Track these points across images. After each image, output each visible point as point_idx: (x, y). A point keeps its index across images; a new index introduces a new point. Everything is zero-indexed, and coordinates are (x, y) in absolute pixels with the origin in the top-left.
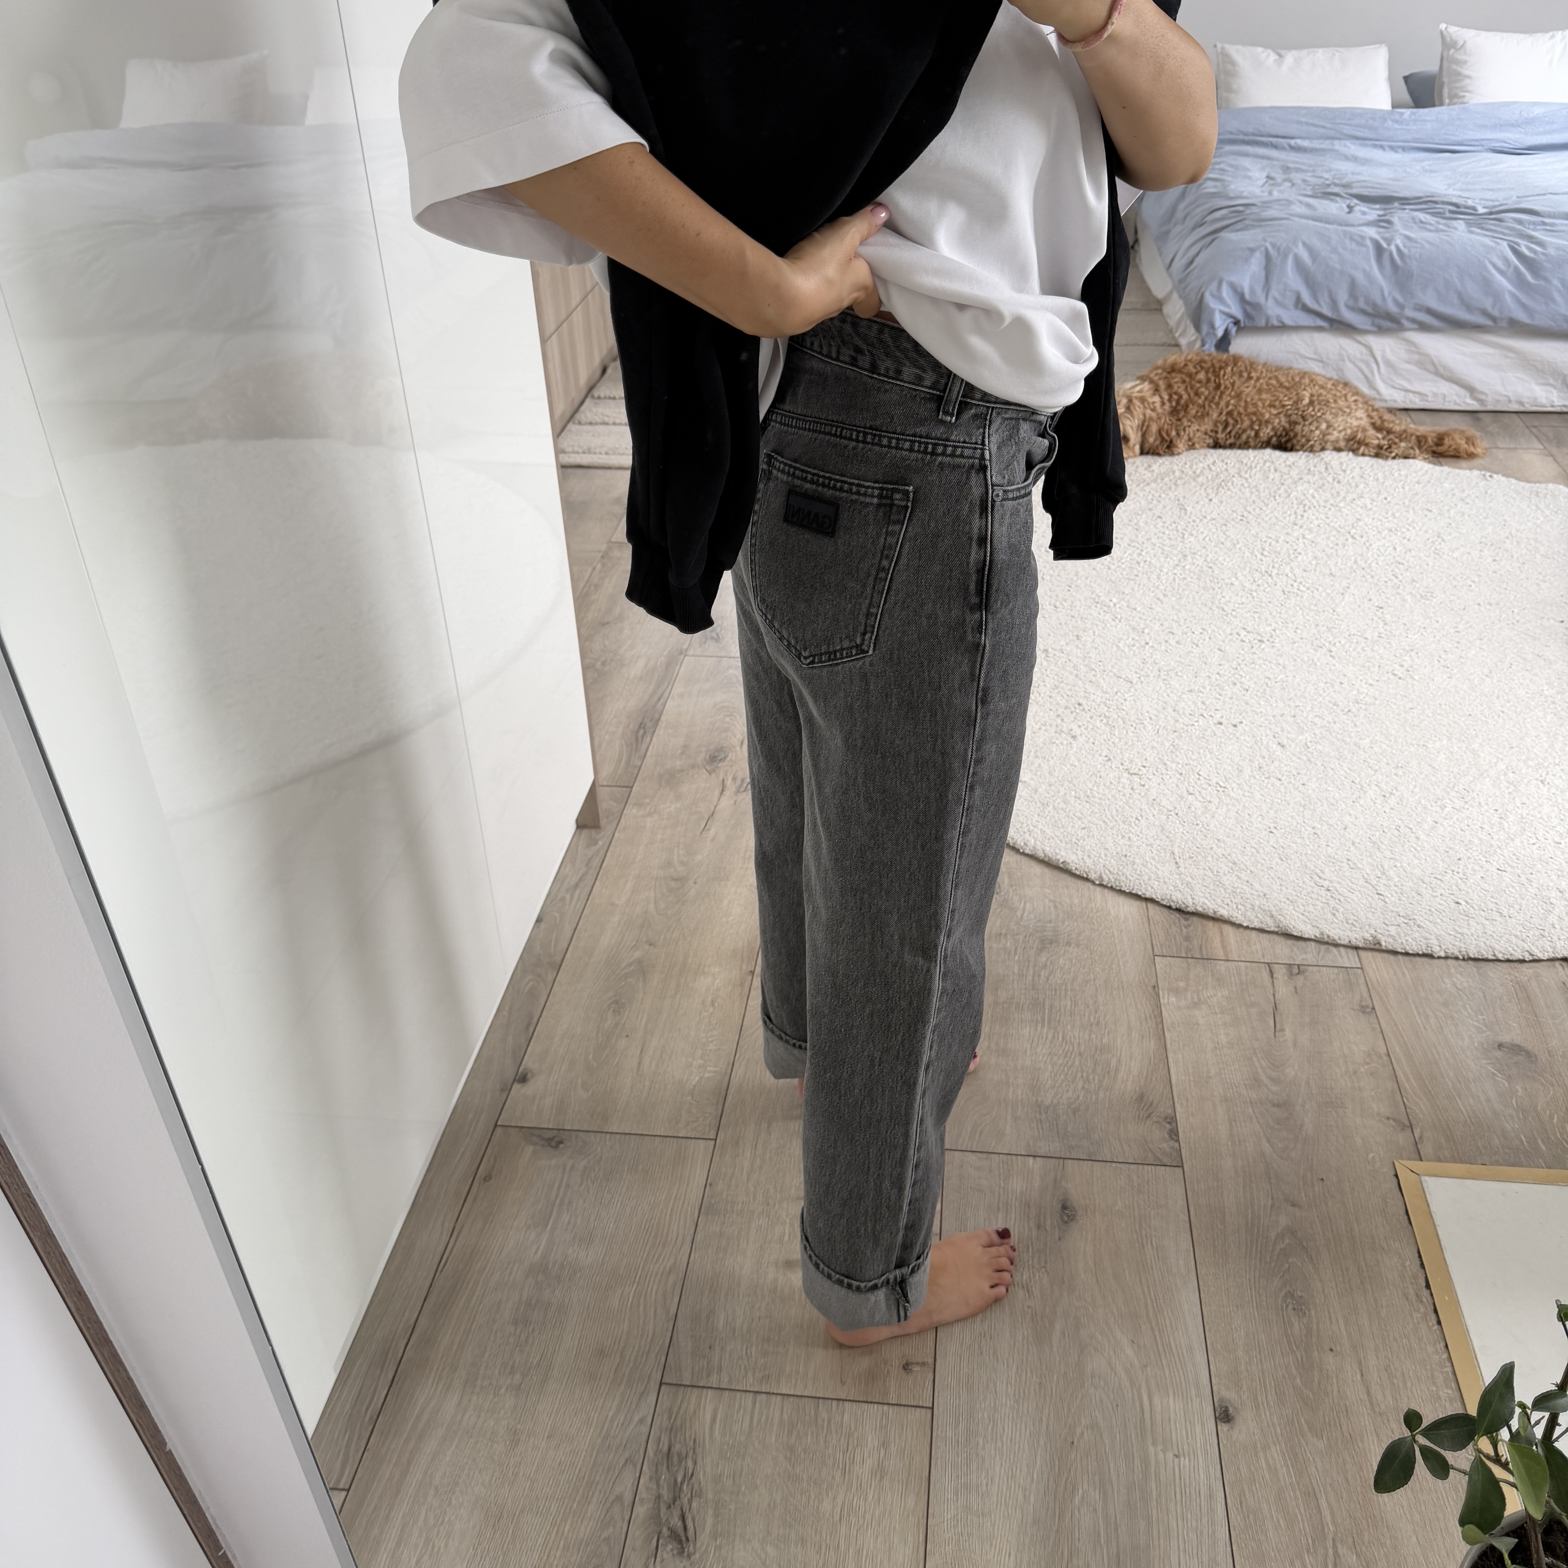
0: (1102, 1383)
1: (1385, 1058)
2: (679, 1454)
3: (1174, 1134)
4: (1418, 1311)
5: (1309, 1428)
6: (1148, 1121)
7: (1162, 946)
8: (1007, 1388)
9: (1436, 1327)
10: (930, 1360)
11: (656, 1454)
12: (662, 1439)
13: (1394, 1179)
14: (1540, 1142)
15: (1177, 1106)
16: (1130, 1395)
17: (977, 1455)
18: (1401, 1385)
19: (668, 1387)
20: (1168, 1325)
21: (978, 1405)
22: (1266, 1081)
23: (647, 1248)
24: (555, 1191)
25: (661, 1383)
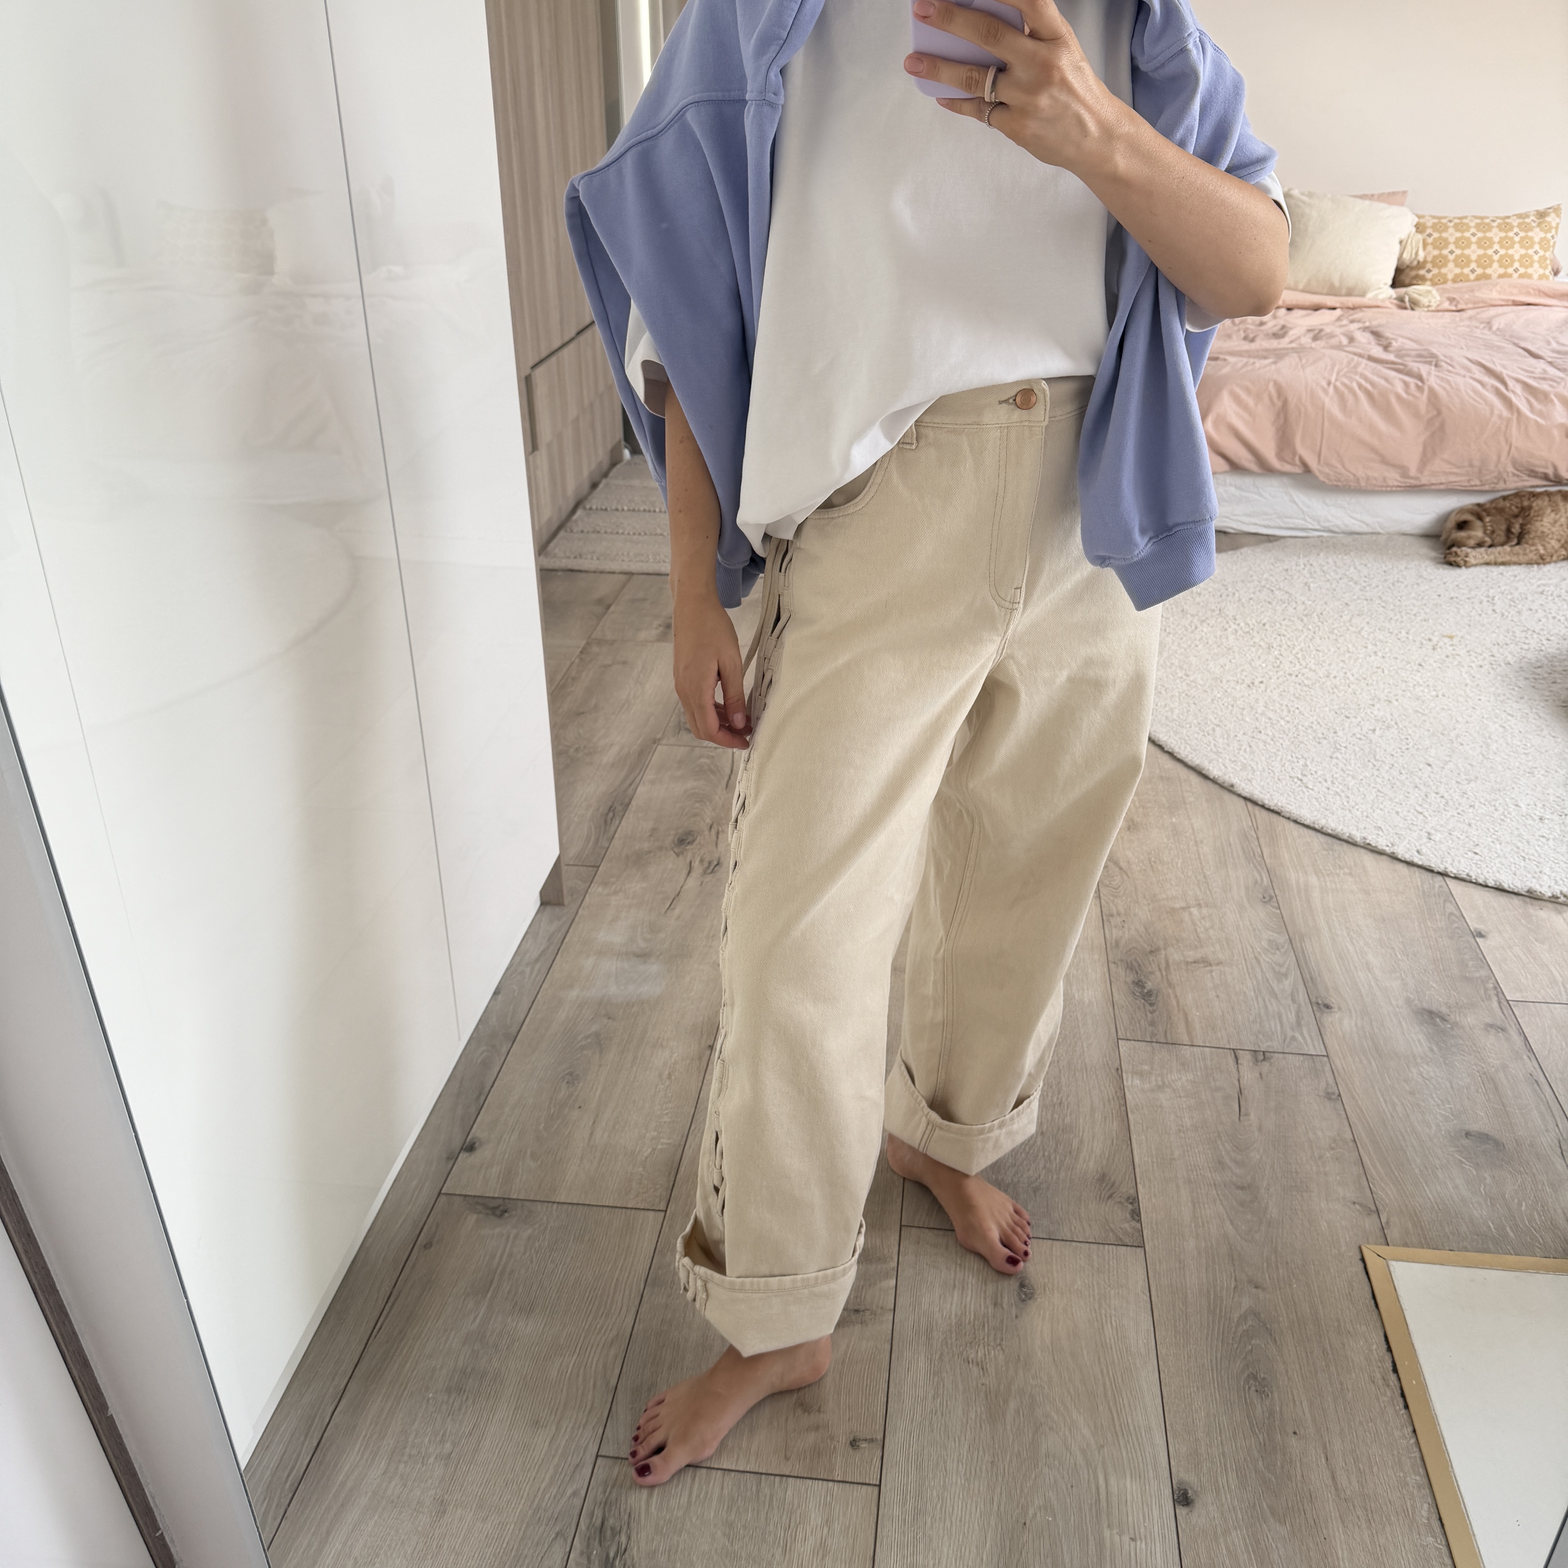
0: (1056, 1463)
1: (1351, 1144)
2: (613, 1529)
3: (1136, 1214)
4: (1385, 1395)
5: (1273, 1514)
6: (1110, 1201)
7: (1126, 1030)
8: (958, 1466)
9: (1403, 1411)
10: (880, 1437)
11: (588, 1529)
12: (596, 1512)
13: (1362, 1265)
14: (1508, 1229)
15: (1140, 1186)
16: (1086, 1476)
17: (924, 1534)
18: (1367, 1471)
19: (604, 1460)
20: (1127, 1405)
21: (927, 1483)
22: (1231, 1165)
23: (590, 1319)
24: (497, 1260)
25: (597, 1456)
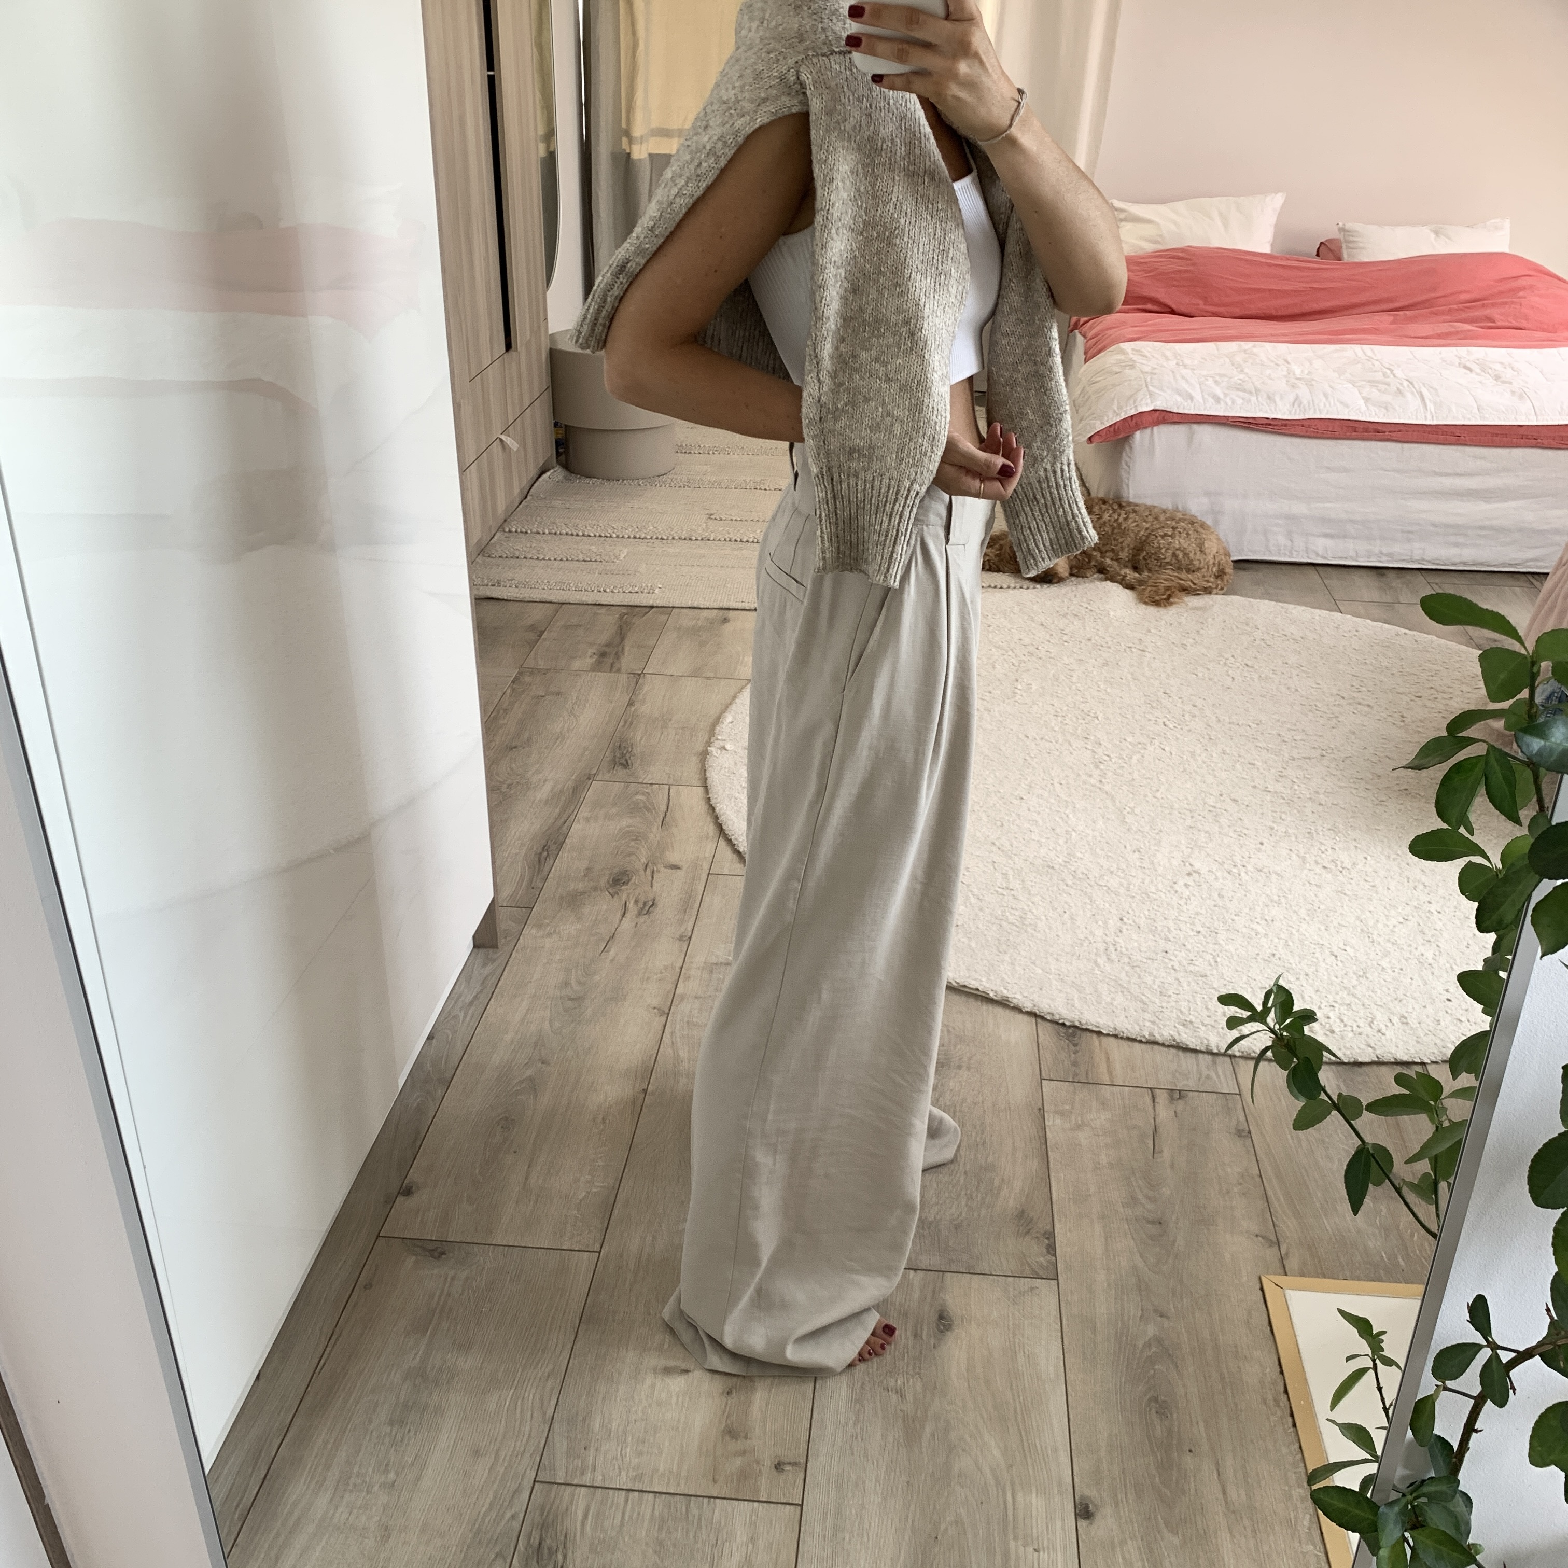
0: (968, 1482)
1: (1258, 1179)
2: (549, 1549)
3: (1051, 1249)
4: (1276, 1415)
5: (1166, 1526)
6: (1027, 1236)
7: (1049, 1071)
8: (875, 1489)
9: (1292, 1429)
10: (803, 1460)
11: (526, 1549)
12: (534, 1534)
13: (1260, 1293)
14: (1400, 1260)
15: (1056, 1222)
16: (995, 1492)
17: (843, 1550)
18: (1255, 1486)
19: (541, 1486)
21: (846, 1502)
22: (1143, 1200)
23: (527, 1355)
24: (436, 1299)
25: (535, 1481)
